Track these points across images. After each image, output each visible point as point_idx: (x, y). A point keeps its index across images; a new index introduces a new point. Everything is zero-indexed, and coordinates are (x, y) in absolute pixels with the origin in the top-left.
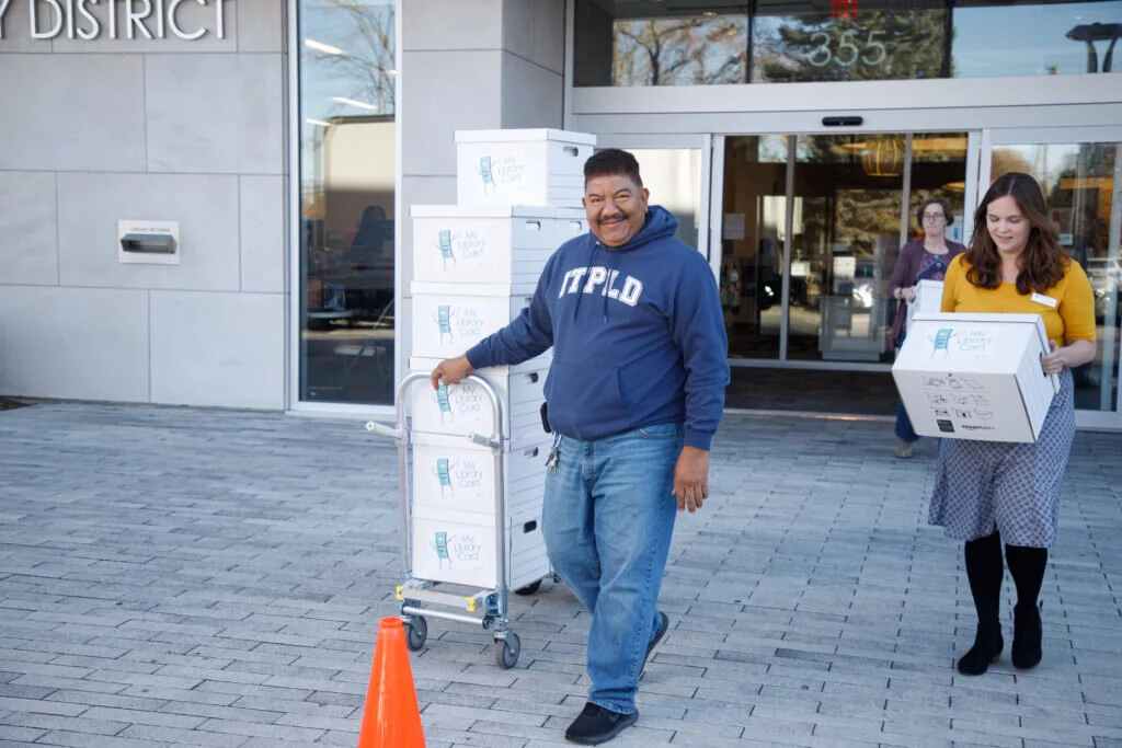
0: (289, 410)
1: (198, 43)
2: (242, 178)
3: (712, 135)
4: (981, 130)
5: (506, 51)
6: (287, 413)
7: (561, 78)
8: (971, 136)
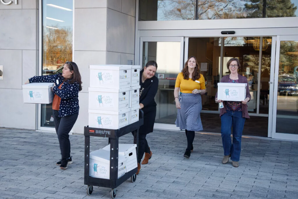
0: (37, 129)
1: (10, 6)
2: (23, 51)
3: (184, 37)
4: (276, 36)
5: (108, 8)
6: (36, 131)
7: (134, 18)
8: (273, 38)
